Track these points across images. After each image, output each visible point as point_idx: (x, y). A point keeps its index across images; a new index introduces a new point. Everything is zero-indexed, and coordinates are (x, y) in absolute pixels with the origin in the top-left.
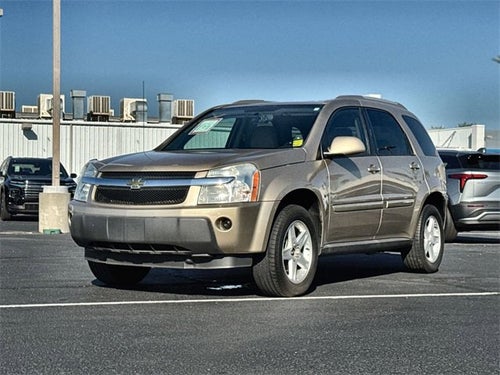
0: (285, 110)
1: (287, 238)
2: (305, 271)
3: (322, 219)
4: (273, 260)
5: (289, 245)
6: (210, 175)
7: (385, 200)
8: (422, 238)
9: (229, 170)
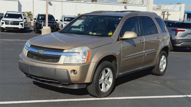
0: (108, 18)
1: (102, 74)
2: (109, 86)
3: (118, 65)
4: (95, 85)
5: (103, 78)
6: (70, 51)
7: (145, 53)
8: (159, 63)
9: (78, 49)
